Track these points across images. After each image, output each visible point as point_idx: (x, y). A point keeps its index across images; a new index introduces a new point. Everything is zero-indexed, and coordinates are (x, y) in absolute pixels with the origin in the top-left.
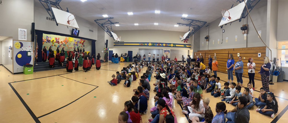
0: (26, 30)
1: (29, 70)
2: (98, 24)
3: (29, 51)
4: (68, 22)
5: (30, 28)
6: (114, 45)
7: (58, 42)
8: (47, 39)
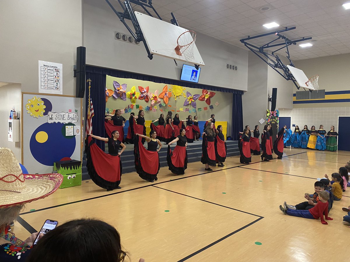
0: (60, 66)
1: (70, 176)
2: (251, 50)
3: (70, 124)
4: (177, 49)
5: (72, 61)
6: (295, 102)
7: (146, 98)
8: (115, 89)
